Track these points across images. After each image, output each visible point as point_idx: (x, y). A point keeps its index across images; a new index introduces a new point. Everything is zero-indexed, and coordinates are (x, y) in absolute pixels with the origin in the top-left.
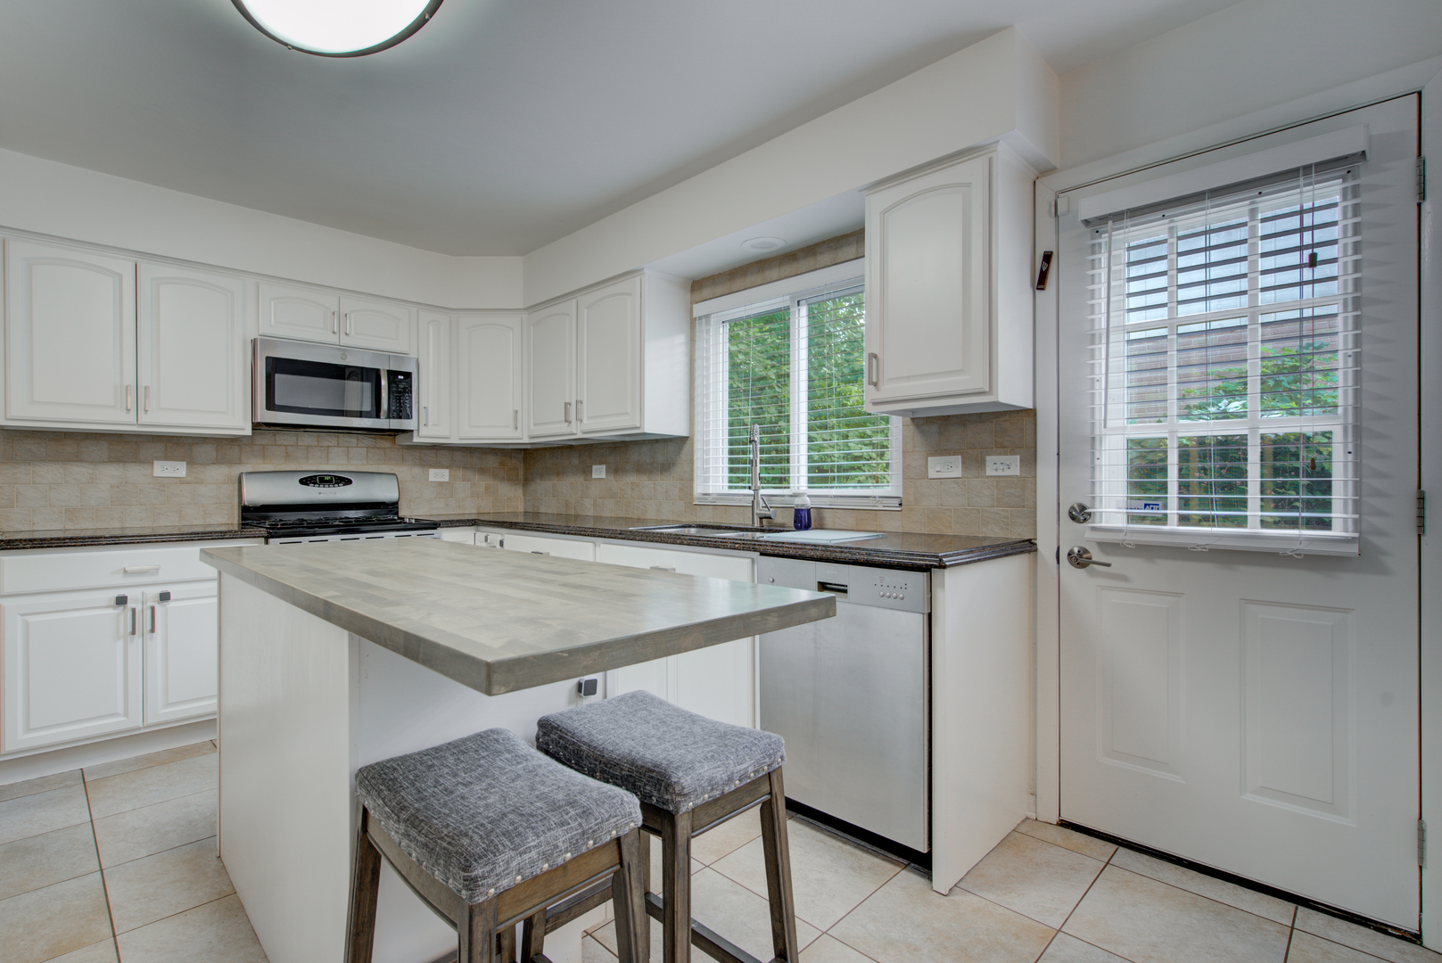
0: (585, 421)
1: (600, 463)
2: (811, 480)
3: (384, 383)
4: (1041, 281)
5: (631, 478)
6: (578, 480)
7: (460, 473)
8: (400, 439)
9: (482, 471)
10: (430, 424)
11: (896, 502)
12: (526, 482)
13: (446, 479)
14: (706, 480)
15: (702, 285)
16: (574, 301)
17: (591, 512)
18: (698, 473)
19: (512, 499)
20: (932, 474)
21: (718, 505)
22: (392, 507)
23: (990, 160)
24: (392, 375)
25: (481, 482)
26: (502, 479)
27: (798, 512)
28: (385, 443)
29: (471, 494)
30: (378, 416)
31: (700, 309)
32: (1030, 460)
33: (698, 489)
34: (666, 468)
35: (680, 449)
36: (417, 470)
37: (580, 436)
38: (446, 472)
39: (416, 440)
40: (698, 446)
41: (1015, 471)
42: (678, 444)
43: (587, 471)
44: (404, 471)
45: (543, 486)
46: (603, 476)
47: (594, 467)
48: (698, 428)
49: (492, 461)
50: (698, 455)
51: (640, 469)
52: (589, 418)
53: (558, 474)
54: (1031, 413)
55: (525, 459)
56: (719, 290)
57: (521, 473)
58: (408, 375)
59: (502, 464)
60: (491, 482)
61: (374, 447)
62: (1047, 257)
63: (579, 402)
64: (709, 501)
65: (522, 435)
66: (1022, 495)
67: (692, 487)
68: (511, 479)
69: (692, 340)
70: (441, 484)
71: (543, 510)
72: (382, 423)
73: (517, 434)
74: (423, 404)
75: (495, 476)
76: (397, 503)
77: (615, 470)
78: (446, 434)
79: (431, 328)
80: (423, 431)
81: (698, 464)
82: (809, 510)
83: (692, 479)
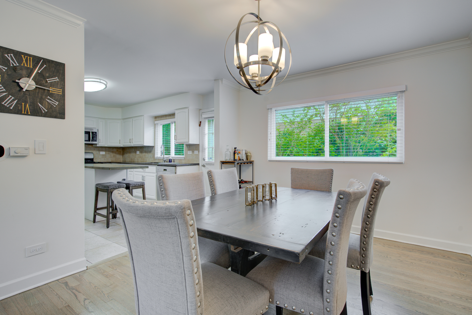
0: (134, 143)
1: (138, 151)
2: (175, 154)
3: (91, 134)
4: (200, 125)
5: (144, 154)
6: (134, 154)
7: (108, 152)
8: (94, 145)
9: (113, 152)
10: (101, 142)
11: (184, 158)
12: (123, 154)
13: (104, 154)
14: (157, 154)
15: (157, 118)
16: (132, 119)
17: (136, 161)
18: (156, 153)
19: (120, 158)
20: (188, 154)
21: (159, 159)
22: (92, 160)
23: (189, 109)
24: (92, 133)
25: (112, 155)
26: (117, 154)
27: (169, 160)
28: (91, 146)
29: (110, 157)
30: (90, 141)
31: (156, 122)
32: (199, 152)
33: (156, 156)
34: (150, 152)
35: (153, 148)
36: (97, 152)
37: (133, 145)
38: (104, 152)
39: (98, 146)
40: (156, 148)
41: (197, 153)
42: (152, 147)
43: (136, 152)
44: (94, 152)
45: (127, 155)
46: (139, 153)
47: (137, 151)
48: (156, 144)
49: (115, 150)
50: (156, 150)
51: (146, 152)
52: (134, 142)
53: (130, 153)
54: (199, 145)
55: (123, 149)
56: (159, 119)
57: (122, 152)
58: (96, 133)
59: (117, 150)
60: (115, 154)
61: (88, 147)
62: (201, 122)
63: (132, 139)
64: (157, 158)
65: (121, 145)
66: (198, 156)
67: (155, 156)
68: (120, 154)
69: (155, 128)
70: (103, 155)
71: (126, 161)
72: (90, 142)
73: (120, 145)
74: (99, 138)
75: (116, 153)
76: (93, 159)
77: (141, 152)
78: (104, 144)
79: (101, 123)
80: (99, 144)
81: (156, 151)
82: (171, 160)
83: (155, 154)
